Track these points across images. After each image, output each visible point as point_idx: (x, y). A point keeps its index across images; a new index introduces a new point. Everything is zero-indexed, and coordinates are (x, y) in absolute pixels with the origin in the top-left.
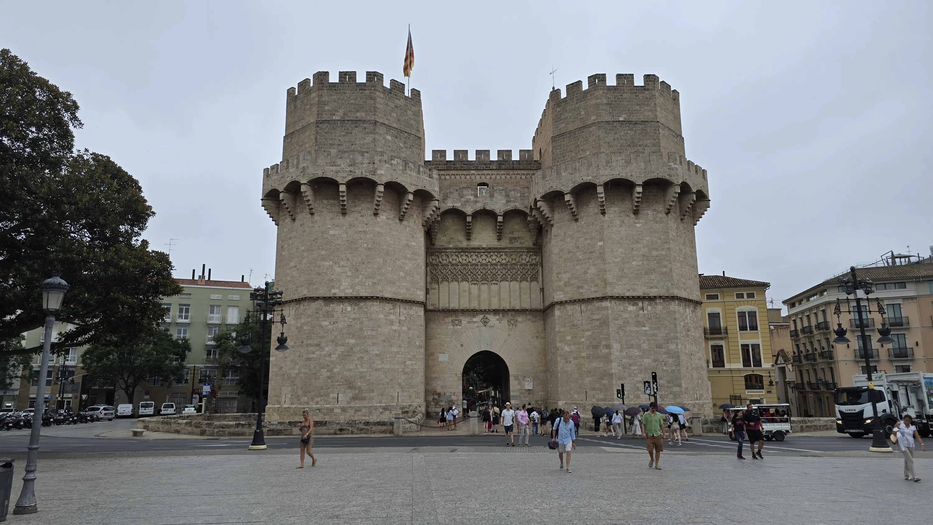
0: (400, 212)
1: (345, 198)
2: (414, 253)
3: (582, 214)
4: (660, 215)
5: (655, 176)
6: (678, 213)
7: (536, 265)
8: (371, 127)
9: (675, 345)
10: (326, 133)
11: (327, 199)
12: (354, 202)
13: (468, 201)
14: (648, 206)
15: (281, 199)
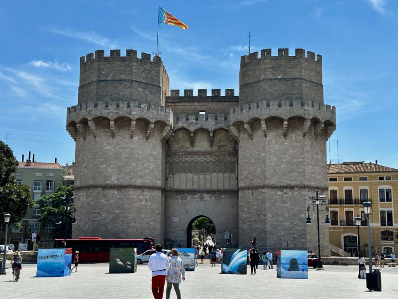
0: (146, 134)
1: (113, 129)
2: (155, 159)
3: (255, 136)
4: (299, 137)
5: (295, 114)
6: (313, 135)
7: (233, 163)
8: (129, 84)
10: (103, 88)
11: (103, 128)
12: (119, 130)
13: (191, 123)
14: (292, 132)
15: (77, 127)
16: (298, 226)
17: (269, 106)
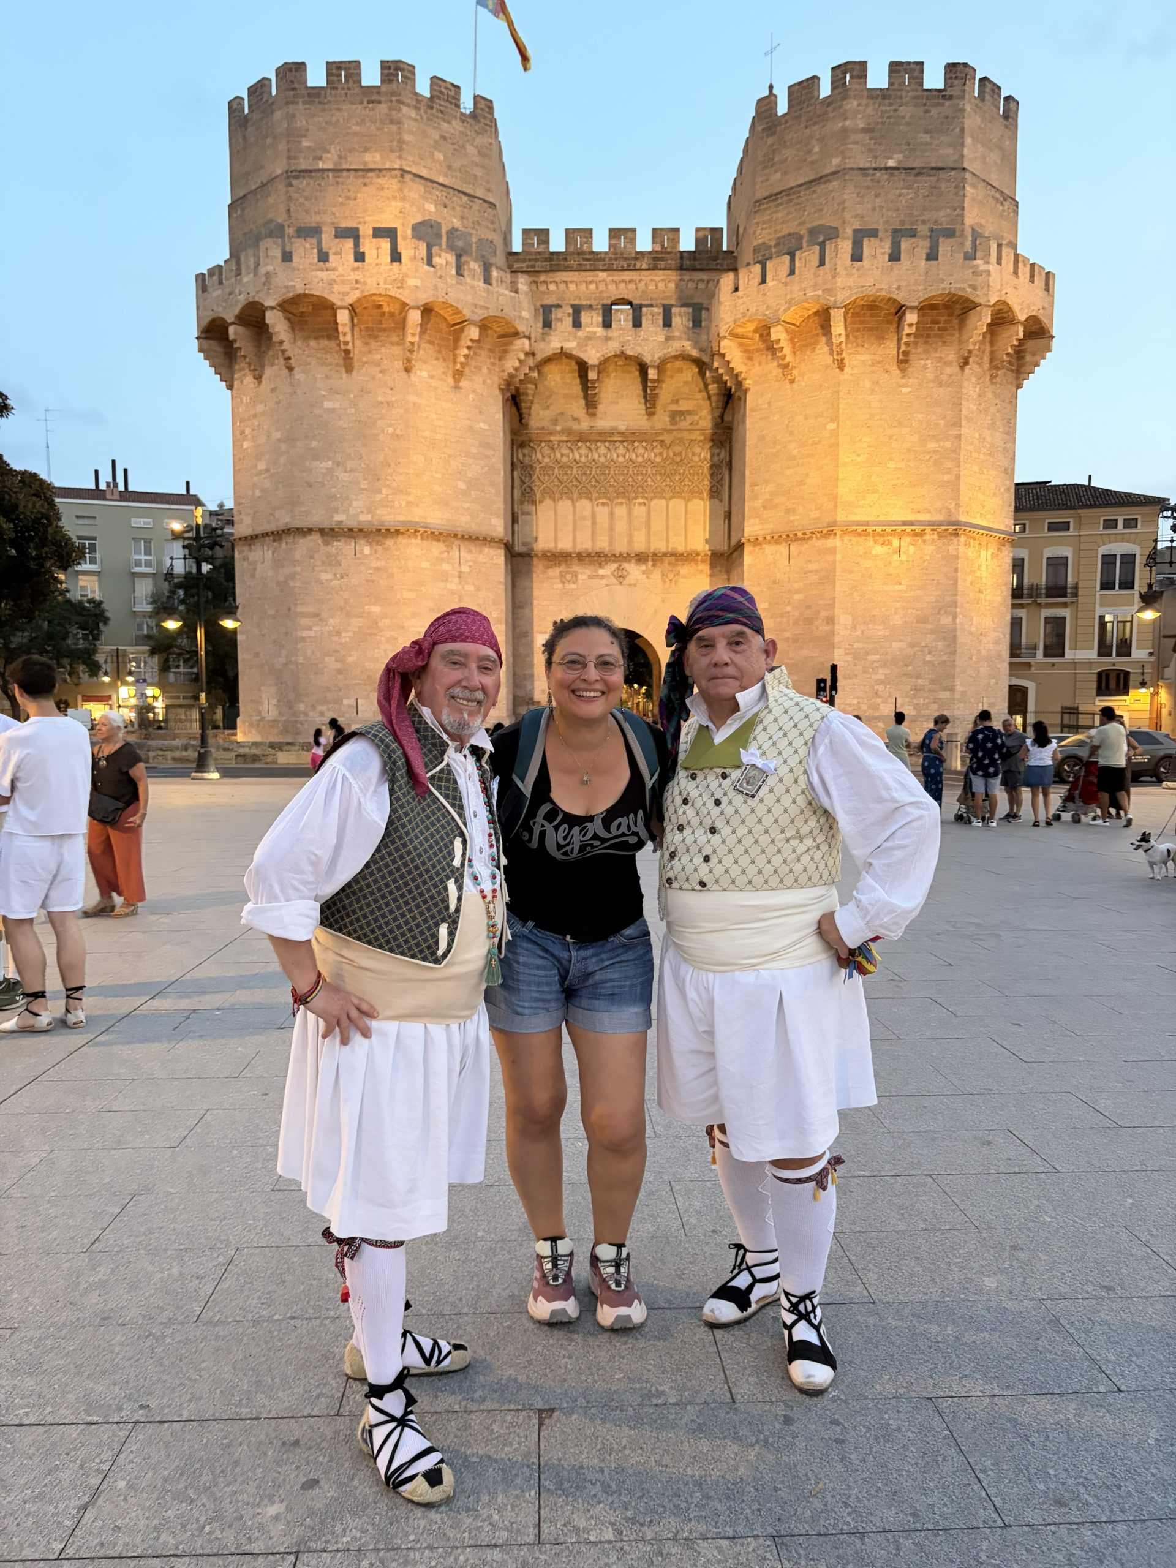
0: (455, 362)
1: (348, 338)
2: (484, 445)
3: (803, 367)
4: (948, 370)
5: (944, 289)
6: (986, 366)
7: (718, 466)
8: (395, 185)
9: (950, 619)
10: (307, 199)
11: (315, 338)
12: (367, 344)
13: (590, 338)
14: (926, 352)
15: (232, 337)
16: (930, 653)
17: (861, 260)
